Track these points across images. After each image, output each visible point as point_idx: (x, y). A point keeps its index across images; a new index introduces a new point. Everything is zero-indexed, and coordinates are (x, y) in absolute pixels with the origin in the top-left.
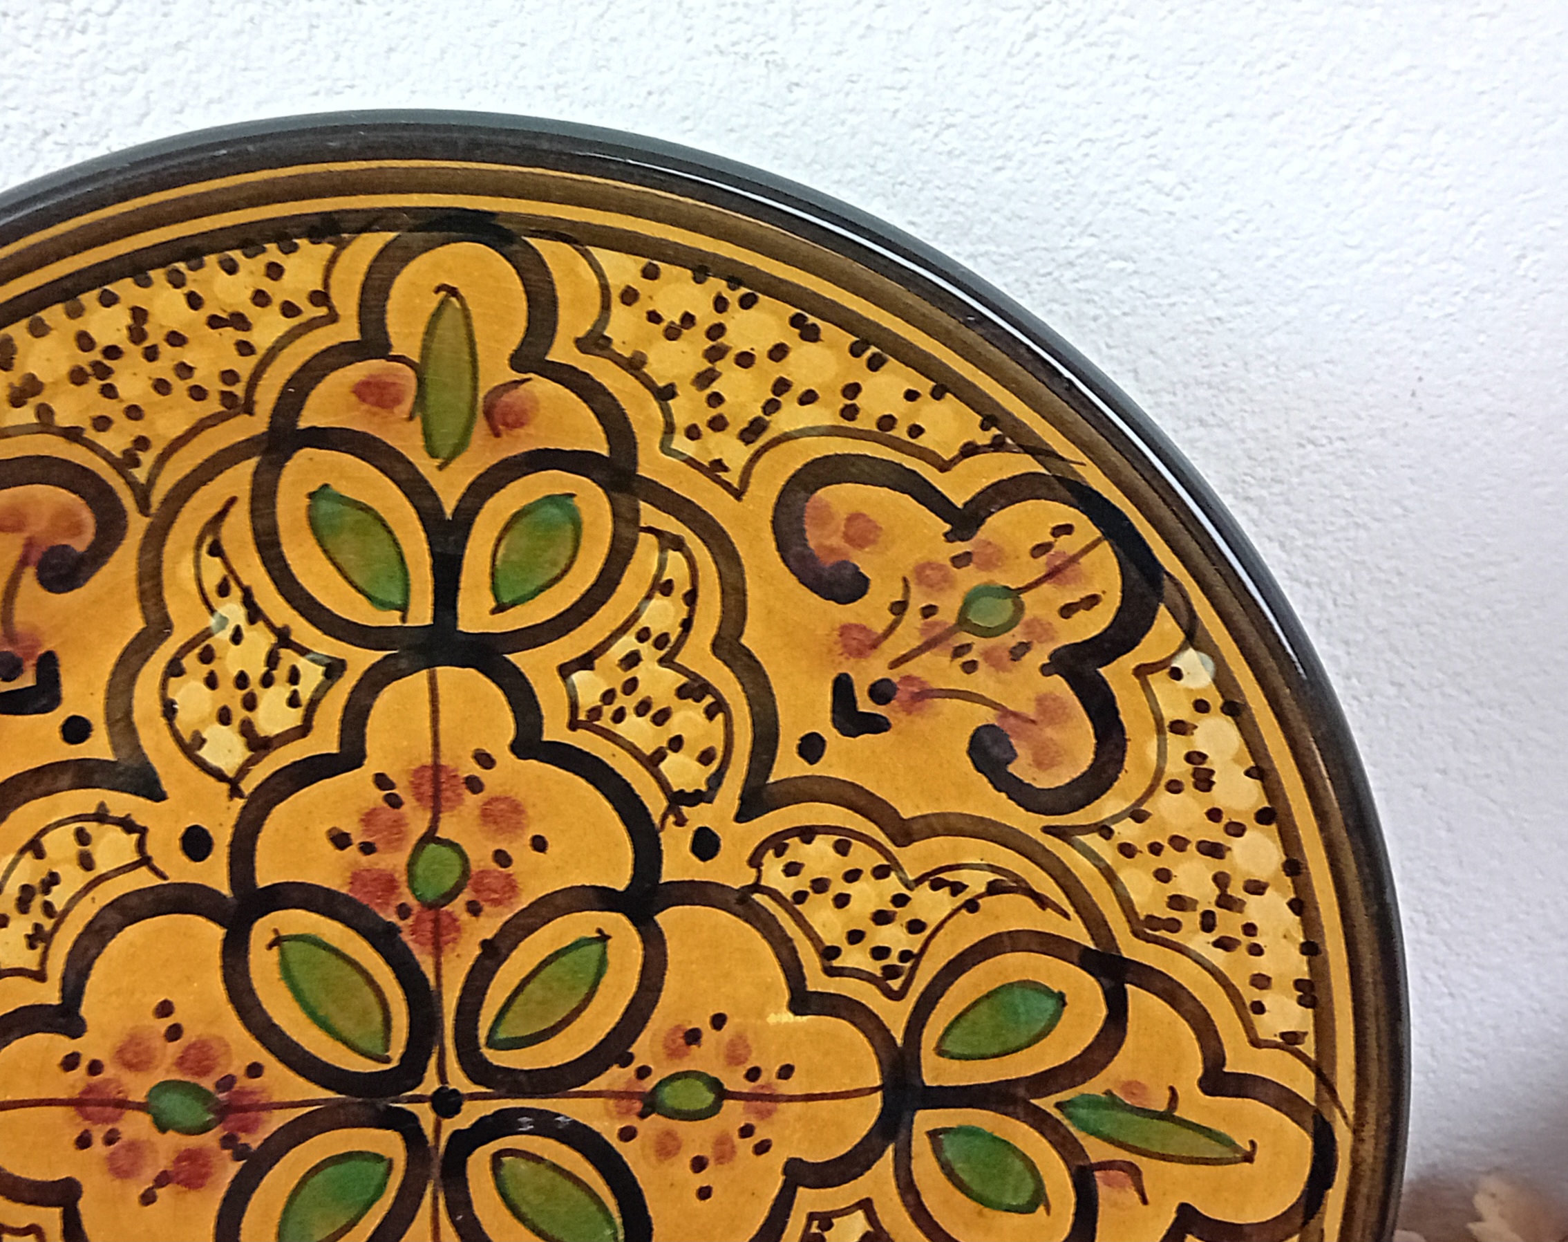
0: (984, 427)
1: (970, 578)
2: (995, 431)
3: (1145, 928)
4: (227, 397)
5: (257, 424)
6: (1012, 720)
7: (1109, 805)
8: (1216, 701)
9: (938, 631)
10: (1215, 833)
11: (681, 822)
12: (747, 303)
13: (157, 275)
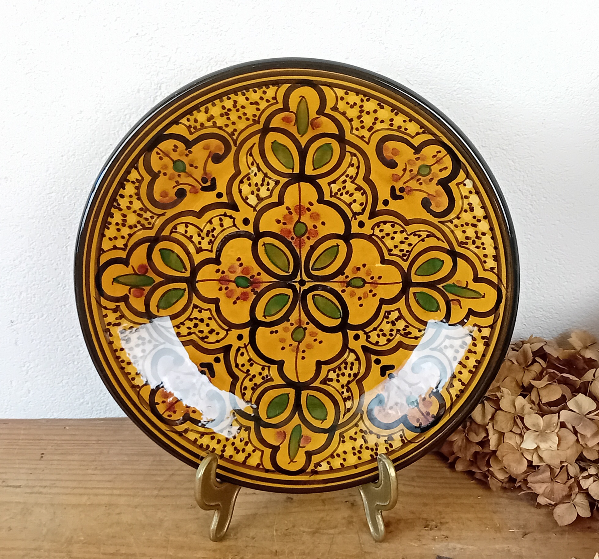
0: (421, 128)
1: (420, 163)
2: (423, 129)
3: (461, 244)
4: (254, 120)
5: (260, 126)
6: (430, 196)
7: (452, 216)
8: (474, 191)
9: (413, 175)
10: (474, 221)
11: (356, 219)
12: (368, 100)
13: (239, 93)
